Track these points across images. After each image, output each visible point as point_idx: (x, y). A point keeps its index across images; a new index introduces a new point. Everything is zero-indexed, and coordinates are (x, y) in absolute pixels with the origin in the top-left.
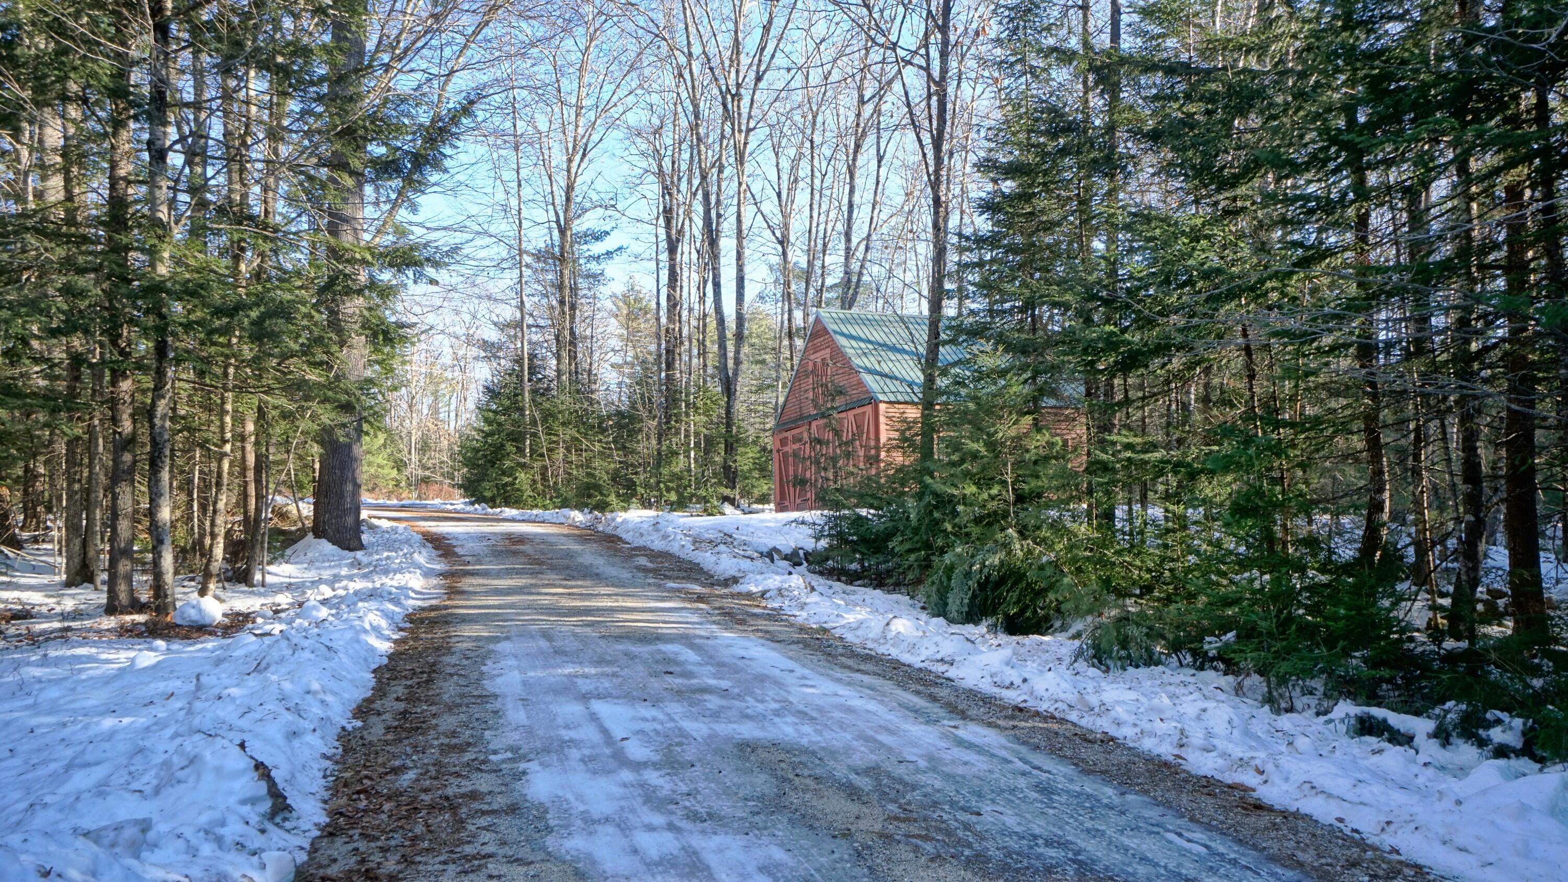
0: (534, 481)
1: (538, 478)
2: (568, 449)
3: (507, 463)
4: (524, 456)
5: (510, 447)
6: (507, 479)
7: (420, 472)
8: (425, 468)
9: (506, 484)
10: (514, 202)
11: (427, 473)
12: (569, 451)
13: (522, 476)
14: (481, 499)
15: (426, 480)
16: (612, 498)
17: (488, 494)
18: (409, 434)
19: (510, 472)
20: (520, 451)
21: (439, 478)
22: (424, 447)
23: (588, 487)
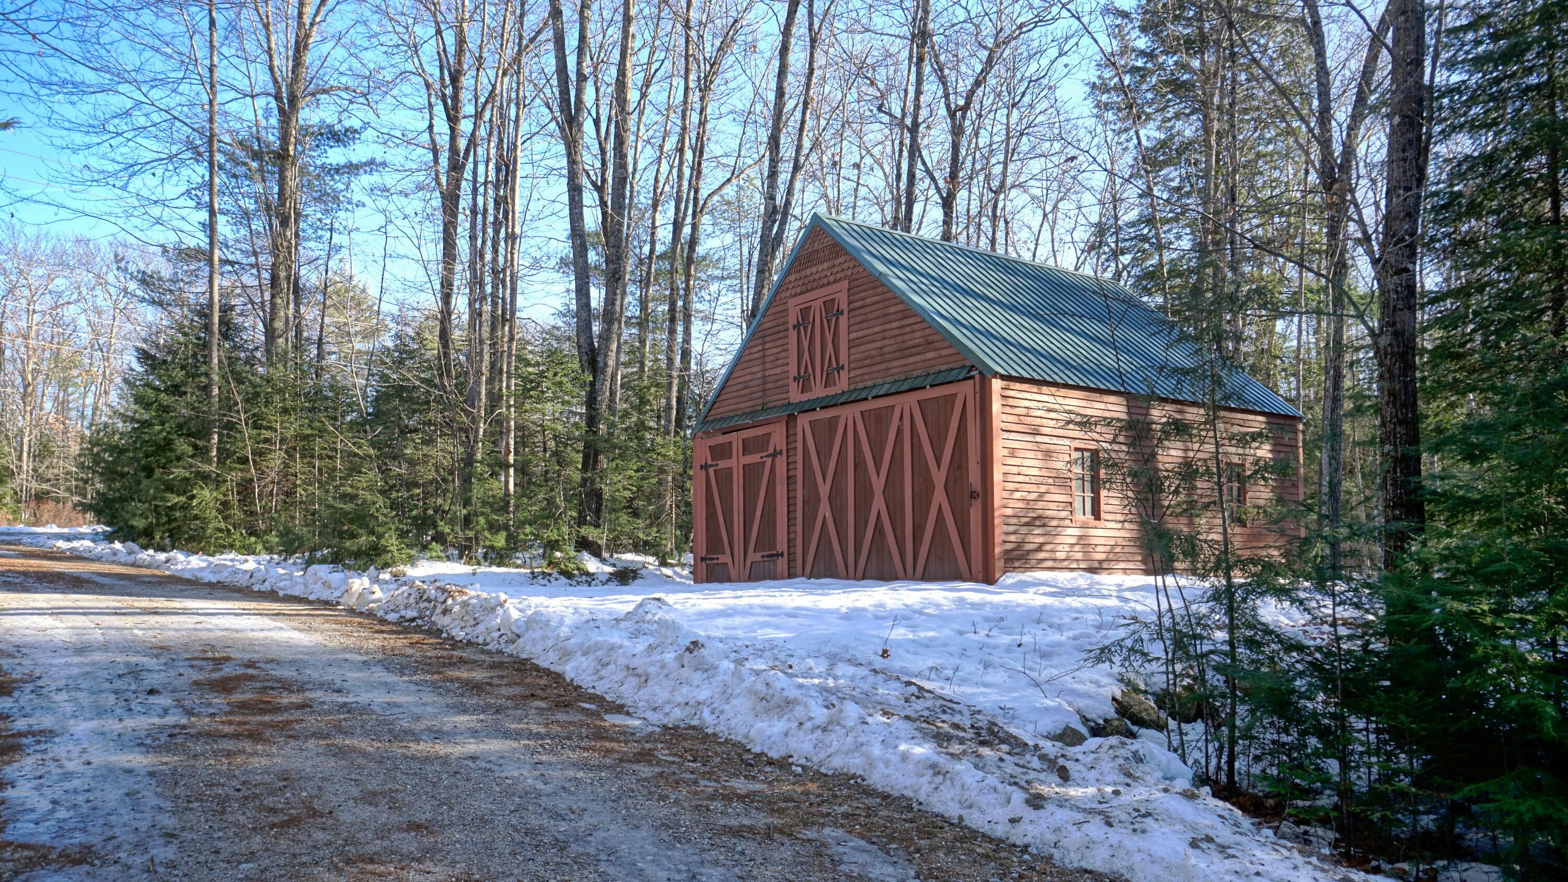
0: (225, 504)
1: (234, 499)
2: (290, 454)
3: (178, 472)
4: (209, 461)
5: (182, 446)
6: (175, 499)
7: (34, 485)
8: (41, 479)
9: (173, 508)
10: (202, 53)
11: (45, 486)
12: (291, 456)
13: (206, 495)
14: (125, 533)
15: (40, 497)
16: (391, 541)
17: (139, 523)
18: (21, 432)
19: (184, 486)
20: (201, 452)
21: (62, 494)
22: (43, 451)
23: (339, 517)
